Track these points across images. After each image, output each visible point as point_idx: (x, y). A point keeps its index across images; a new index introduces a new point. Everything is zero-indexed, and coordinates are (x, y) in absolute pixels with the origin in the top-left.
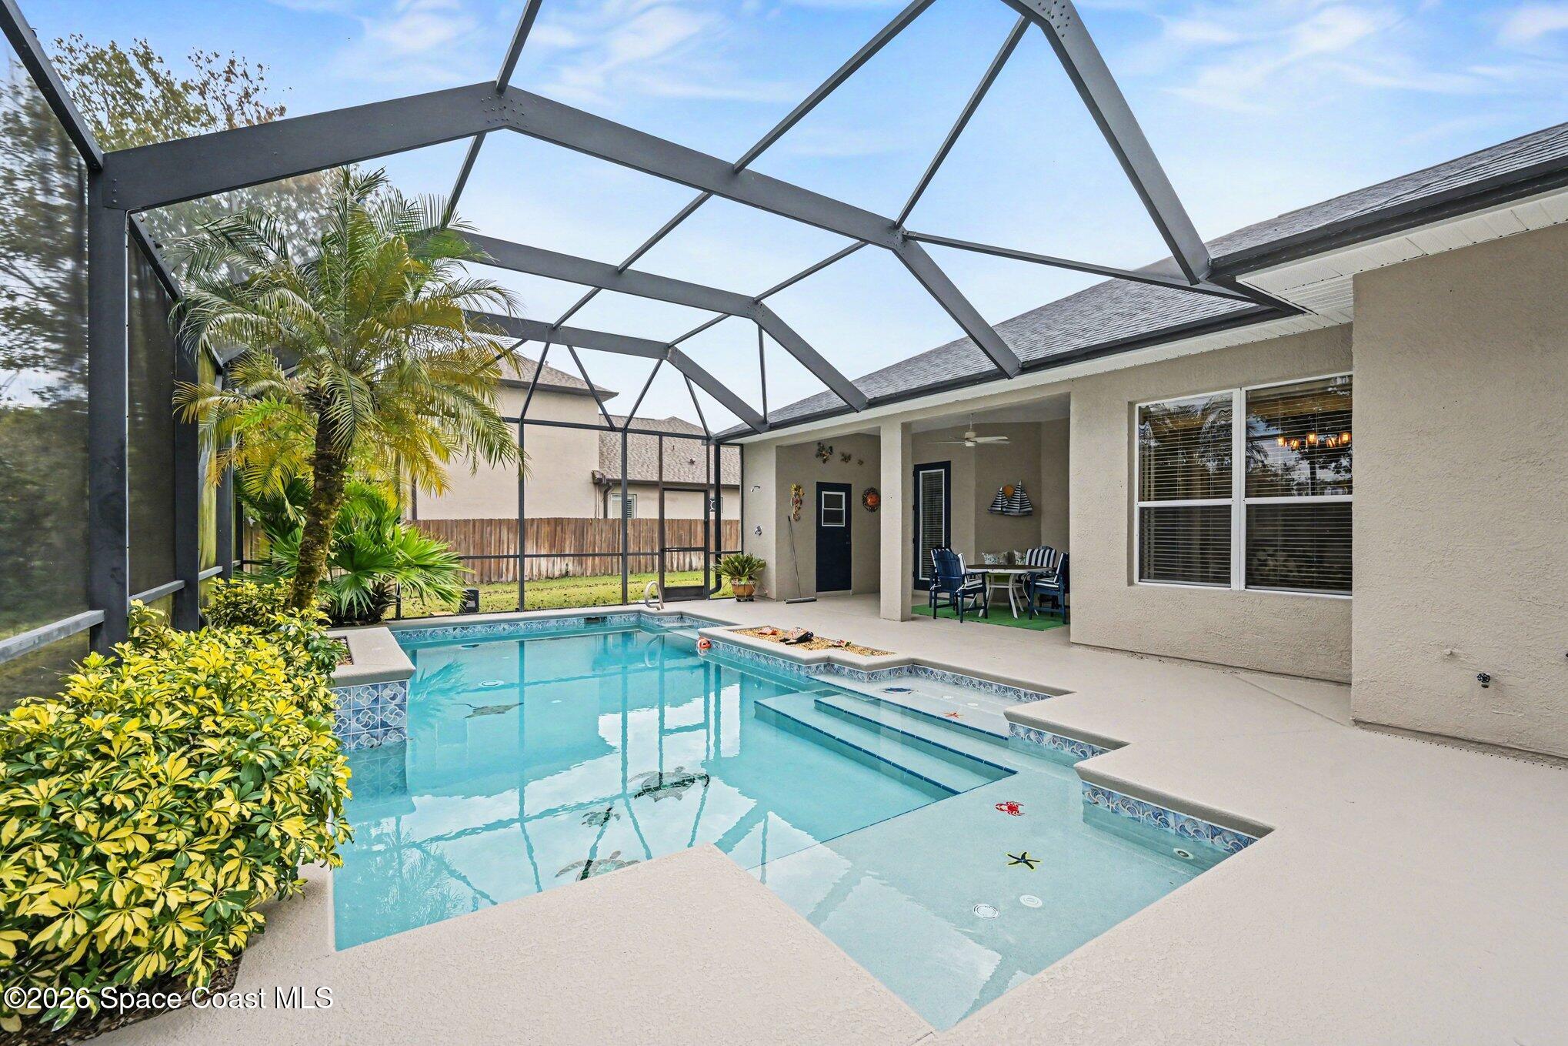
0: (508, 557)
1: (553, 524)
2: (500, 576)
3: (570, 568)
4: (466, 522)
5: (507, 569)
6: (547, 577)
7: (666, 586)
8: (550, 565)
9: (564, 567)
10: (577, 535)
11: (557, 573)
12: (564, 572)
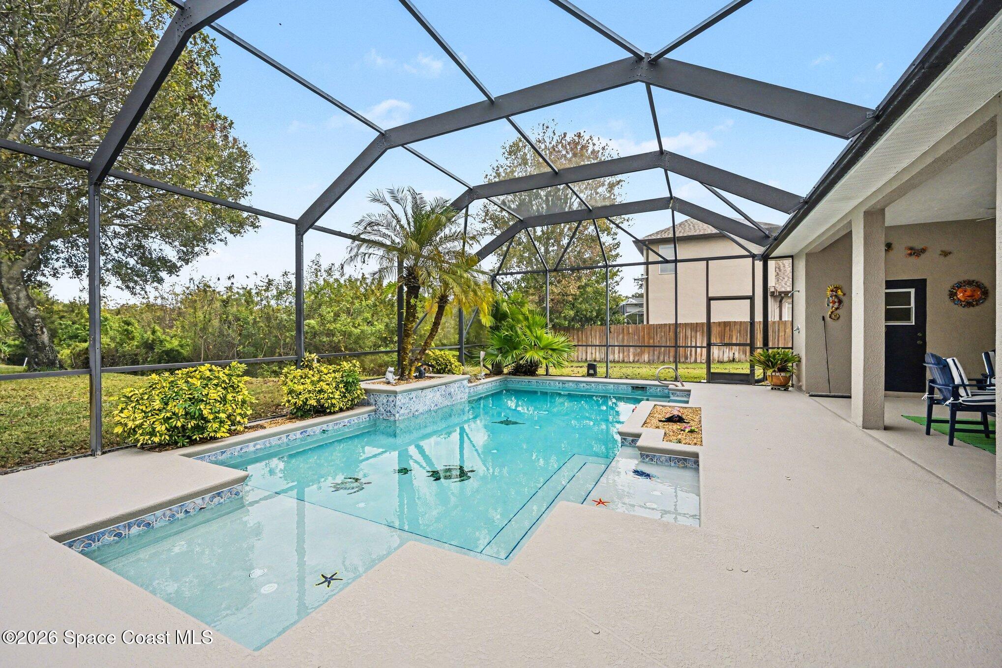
0: (691, 347)
1: (722, 325)
2: (686, 358)
3: (737, 356)
4: (665, 325)
5: (691, 355)
6: (718, 362)
7: (712, 371)
8: (721, 353)
9: (731, 356)
10: (742, 332)
11: (726, 359)
12: (731, 359)
